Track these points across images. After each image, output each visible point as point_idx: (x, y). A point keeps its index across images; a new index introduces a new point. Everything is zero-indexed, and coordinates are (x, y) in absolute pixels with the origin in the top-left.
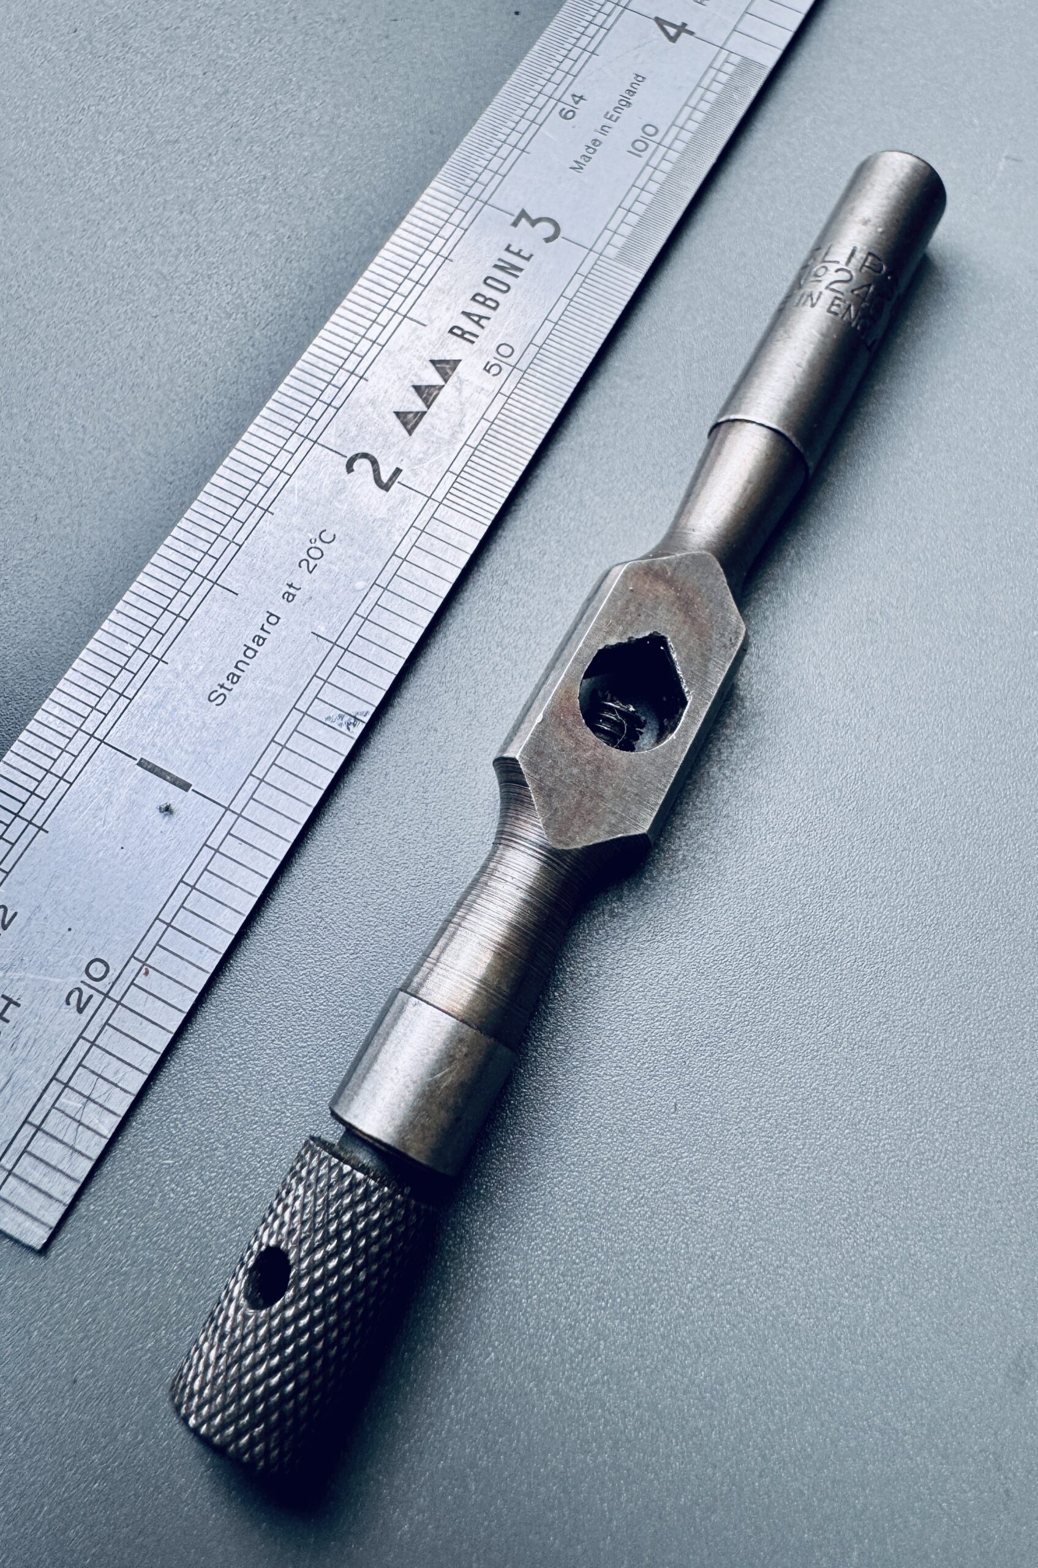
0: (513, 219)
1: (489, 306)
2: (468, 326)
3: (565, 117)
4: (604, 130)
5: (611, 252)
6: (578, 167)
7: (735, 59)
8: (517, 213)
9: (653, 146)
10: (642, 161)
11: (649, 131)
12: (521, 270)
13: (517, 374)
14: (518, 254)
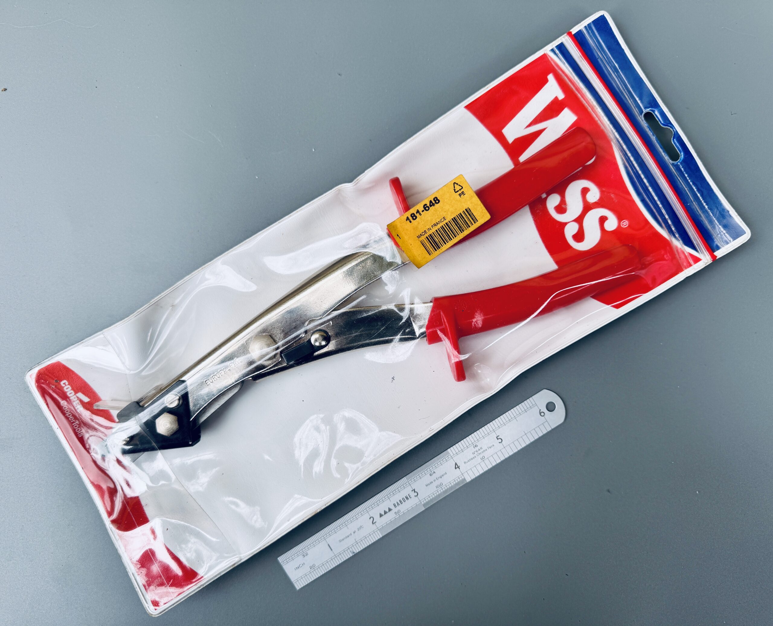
0: (412, 490)
1: (401, 503)
2: (397, 505)
3: (430, 475)
4: (435, 481)
5: (423, 503)
6: (427, 486)
7: (463, 477)
8: (413, 489)
9: (440, 487)
10: (436, 489)
11: (441, 484)
12: (408, 499)
13: (399, 516)
14: (410, 496)
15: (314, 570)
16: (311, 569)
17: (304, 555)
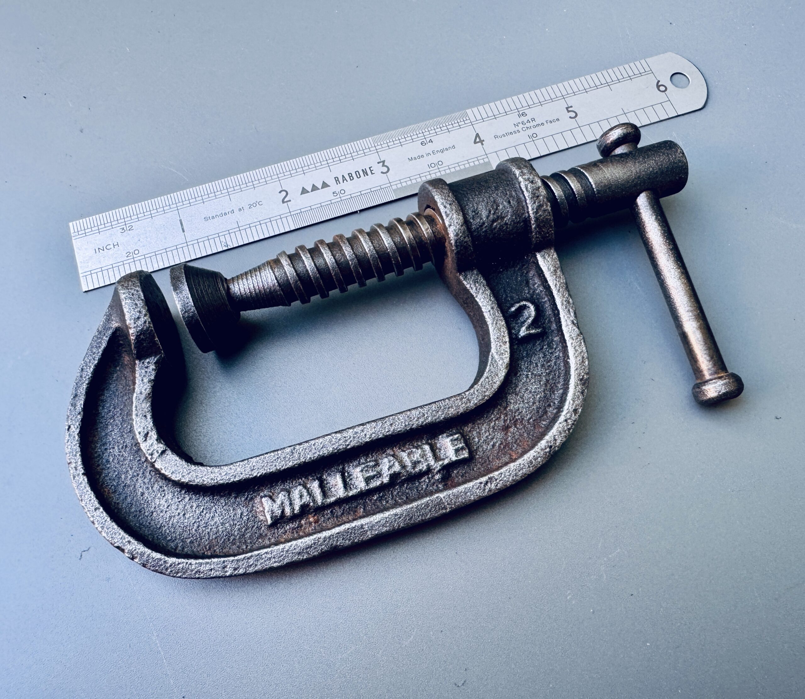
0: (379, 161)
1: (350, 179)
2: (341, 180)
3: (422, 144)
4: (428, 154)
5: (394, 187)
6: (410, 160)
8: (382, 160)
9: (436, 167)
10: (429, 170)
11: (440, 163)
12: (367, 175)
13: (339, 199)
14: (371, 171)
15: (132, 260)
16: (128, 258)
17: (125, 229)
